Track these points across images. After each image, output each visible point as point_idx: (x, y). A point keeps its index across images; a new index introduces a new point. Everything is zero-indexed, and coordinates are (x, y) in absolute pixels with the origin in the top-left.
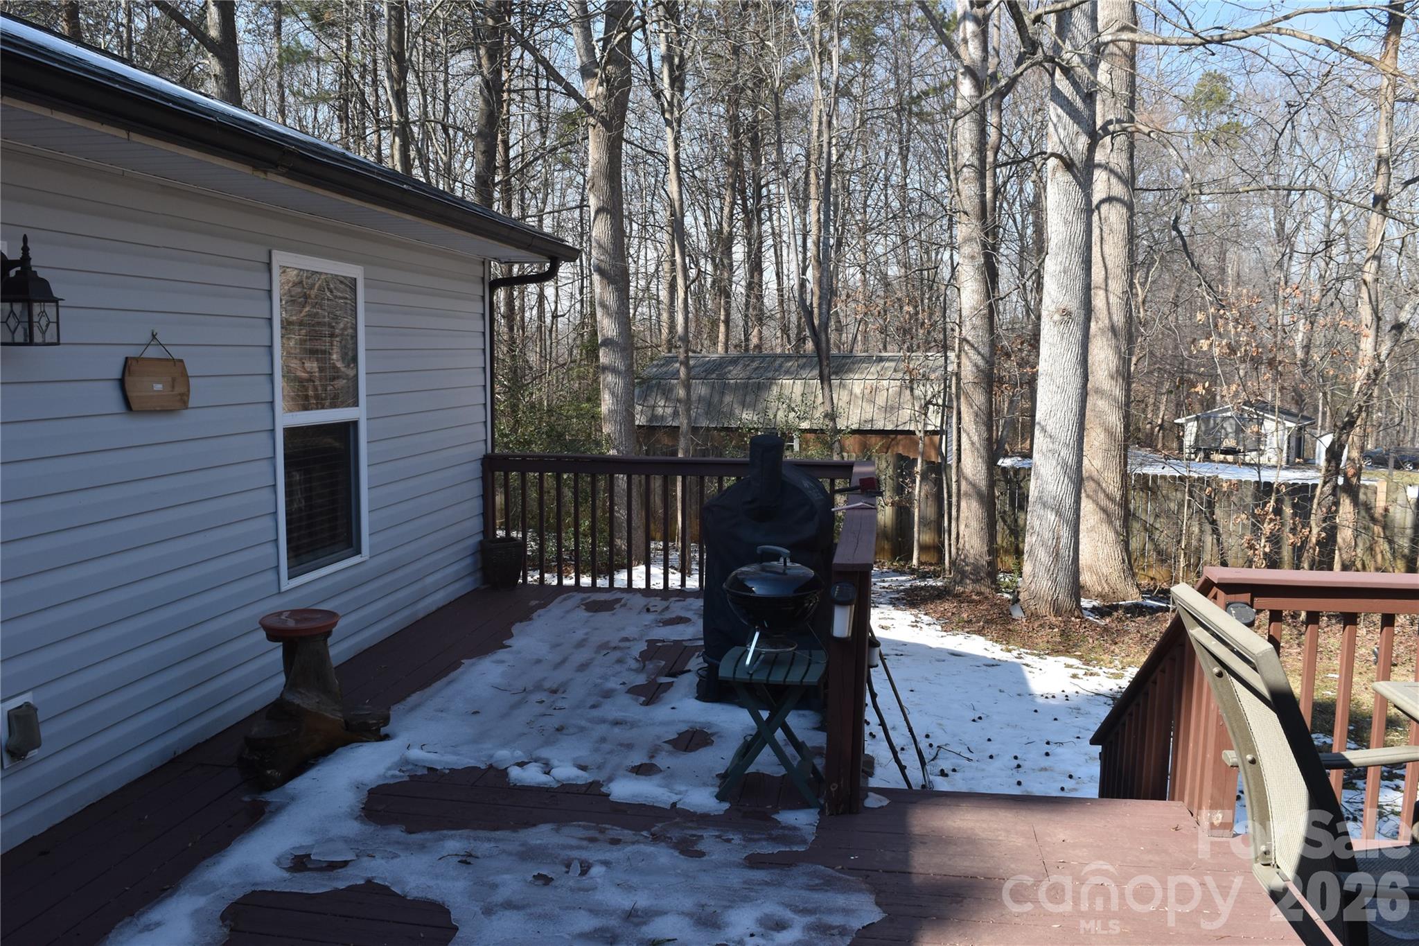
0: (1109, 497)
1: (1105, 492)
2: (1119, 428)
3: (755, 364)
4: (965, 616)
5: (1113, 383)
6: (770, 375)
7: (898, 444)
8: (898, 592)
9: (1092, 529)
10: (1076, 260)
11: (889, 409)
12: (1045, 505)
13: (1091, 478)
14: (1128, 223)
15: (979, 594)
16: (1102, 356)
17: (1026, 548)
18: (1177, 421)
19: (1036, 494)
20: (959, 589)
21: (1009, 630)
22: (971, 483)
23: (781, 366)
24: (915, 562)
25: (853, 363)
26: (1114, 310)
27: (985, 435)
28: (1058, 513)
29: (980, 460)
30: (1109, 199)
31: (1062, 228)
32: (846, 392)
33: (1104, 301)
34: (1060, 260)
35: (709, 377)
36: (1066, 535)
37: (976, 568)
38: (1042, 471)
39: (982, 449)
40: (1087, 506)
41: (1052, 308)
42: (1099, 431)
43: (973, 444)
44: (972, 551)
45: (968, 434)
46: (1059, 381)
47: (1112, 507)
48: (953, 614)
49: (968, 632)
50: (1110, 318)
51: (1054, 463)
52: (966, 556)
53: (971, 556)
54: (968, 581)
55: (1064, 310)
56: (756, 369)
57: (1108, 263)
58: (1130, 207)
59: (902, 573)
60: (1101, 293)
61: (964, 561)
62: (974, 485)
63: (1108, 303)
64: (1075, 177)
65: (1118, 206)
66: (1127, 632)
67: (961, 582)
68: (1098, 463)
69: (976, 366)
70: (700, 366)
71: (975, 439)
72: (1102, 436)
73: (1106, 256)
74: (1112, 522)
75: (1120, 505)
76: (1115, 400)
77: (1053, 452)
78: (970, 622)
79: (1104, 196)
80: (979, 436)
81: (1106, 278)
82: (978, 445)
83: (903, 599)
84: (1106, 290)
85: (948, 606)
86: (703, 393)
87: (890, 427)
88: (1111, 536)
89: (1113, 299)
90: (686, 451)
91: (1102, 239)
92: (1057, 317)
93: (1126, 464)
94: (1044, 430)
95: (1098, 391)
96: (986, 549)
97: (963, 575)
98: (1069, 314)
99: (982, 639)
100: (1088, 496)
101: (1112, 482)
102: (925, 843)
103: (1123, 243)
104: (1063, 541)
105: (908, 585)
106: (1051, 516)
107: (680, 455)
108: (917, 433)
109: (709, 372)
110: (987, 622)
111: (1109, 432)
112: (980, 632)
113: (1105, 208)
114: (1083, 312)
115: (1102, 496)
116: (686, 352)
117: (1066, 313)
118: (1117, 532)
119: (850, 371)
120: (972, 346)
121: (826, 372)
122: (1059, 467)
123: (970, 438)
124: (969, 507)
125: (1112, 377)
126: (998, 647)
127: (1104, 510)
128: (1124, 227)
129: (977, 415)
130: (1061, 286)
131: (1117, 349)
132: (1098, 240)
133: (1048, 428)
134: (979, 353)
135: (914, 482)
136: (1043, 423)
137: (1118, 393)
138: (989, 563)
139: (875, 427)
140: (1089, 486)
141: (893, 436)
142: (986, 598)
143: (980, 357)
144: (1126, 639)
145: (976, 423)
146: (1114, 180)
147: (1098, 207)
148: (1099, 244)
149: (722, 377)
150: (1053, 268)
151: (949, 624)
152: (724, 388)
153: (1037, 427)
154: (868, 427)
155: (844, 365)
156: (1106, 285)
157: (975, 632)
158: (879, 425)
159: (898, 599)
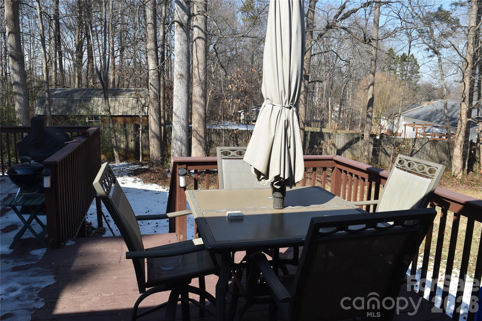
0: (200, 136)
1: (199, 135)
2: (203, 114)
3: (84, 92)
4: (152, 177)
5: (201, 99)
6: (90, 96)
7: (136, 120)
8: (132, 171)
9: (196, 147)
10: (184, 57)
11: (133, 108)
12: (177, 140)
13: (195, 130)
14: (205, 46)
15: (158, 170)
16: (197, 90)
17: (172, 154)
18: (239, 112)
19: (174, 136)
20: (152, 169)
21: (166, 181)
22: (154, 133)
23: (94, 93)
24: (141, 160)
25: (121, 92)
26: (201, 74)
27: (158, 116)
28: (181, 142)
29: (157, 125)
30: (199, 38)
31: (180, 47)
32: (118, 102)
33: (197, 72)
34: (179, 57)
35: (67, 97)
36: (184, 149)
37: (157, 161)
38: (175, 128)
39: (157, 121)
40: (194, 140)
41: (177, 74)
42: (196, 115)
43: (154, 119)
44: (155, 156)
45: (152, 116)
46: (180, 98)
47: (201, 139)
48: (148, 177)
49: (152, 183)
50: (199, 77)
51: (179, 125)
52: (153, 157)
53: (155, 157)
54: (154, 166)
55: (181, 74)
56: (84, 94)
57: (199, 59)
58: (206, 41)
59: (136, 164)
60: (197, 69)
61: (153, 159)
62: (155, 134)
63: (199, 72)
64: (183, 29)
65: (202, 40)
66: (204, 180)
67: (152, 166)
68: (197, 125)
69: (154, 93)
70: (64, 93)
71: (155, 118)
72: (198, 116)
73: (198, 57)
74: (201, 144)
75: (204, 139)
76: (201, 104)
77: (178, 122)
78: (153, 179)
79: (197, 36)
80: (156, 117)
81: (198, 64)
82: (156, 120)
83: (133, 173)
84: (198, 68)
85: (147, 175)
86: (65, 102)
87: (133, 114)
88: (201, 149)
89: (200, 71)
90: (50, 123)
91: (196, 51)
92: (178, 77)
93: (205, 125)
94: (175, 114)
95: (196, 101)
96: (160, 155)
97: (153, 164)
98: (182, 75)
99: (156, 185)
100: (194, 136)
101: (201, 132)
102: (82, 255)
103: (203, 53)
104: (183, 151)
105: (136, 168)
106: (179, 143)
107: (48, 125)
108: (140, 116)
109: (67, 95)
110: (159, 179)
111: (200, 115)
112: (156, 183)
113: (198, 40)
114: (187, 75)
115: (198, 136)
116: (48, 87)
117: (181, 75)
118: (203, 147)
119: (119, 95)
120: (153, 86)
121: (106, 95)
122: (181, 127)
123: (153, 117)
124: (154, 141)
125: (200, 97)
126: (161, 187)
127: (199, 141)
128: (203, 47)
129: (155, 110)
130: (179, 66)
131: (202, 88)
132: (195, 51)
133: (177, 114)
134: (155, 89)
135: (139, 133)
136: (175, 112)
137: (202, 102)
138: (161, 160)
139: (128, 114)
140: (194, 133)
141: (134, 117)
142: (160, 171)
143: (155, 90)
144: (204, 182)
145: (155, 112)
146: (200, 31)
147: (195, 40)
148: (195, 52)
149: (72, 96)
150: (177, 60)
151: (146, 181)
152: (73, 101)
153: (173, 113)
154: (126, 114)
155: (117, 93)
156: (198, 66)
157: (154, 183)
158: (130, 113)
159: (131, 173)
